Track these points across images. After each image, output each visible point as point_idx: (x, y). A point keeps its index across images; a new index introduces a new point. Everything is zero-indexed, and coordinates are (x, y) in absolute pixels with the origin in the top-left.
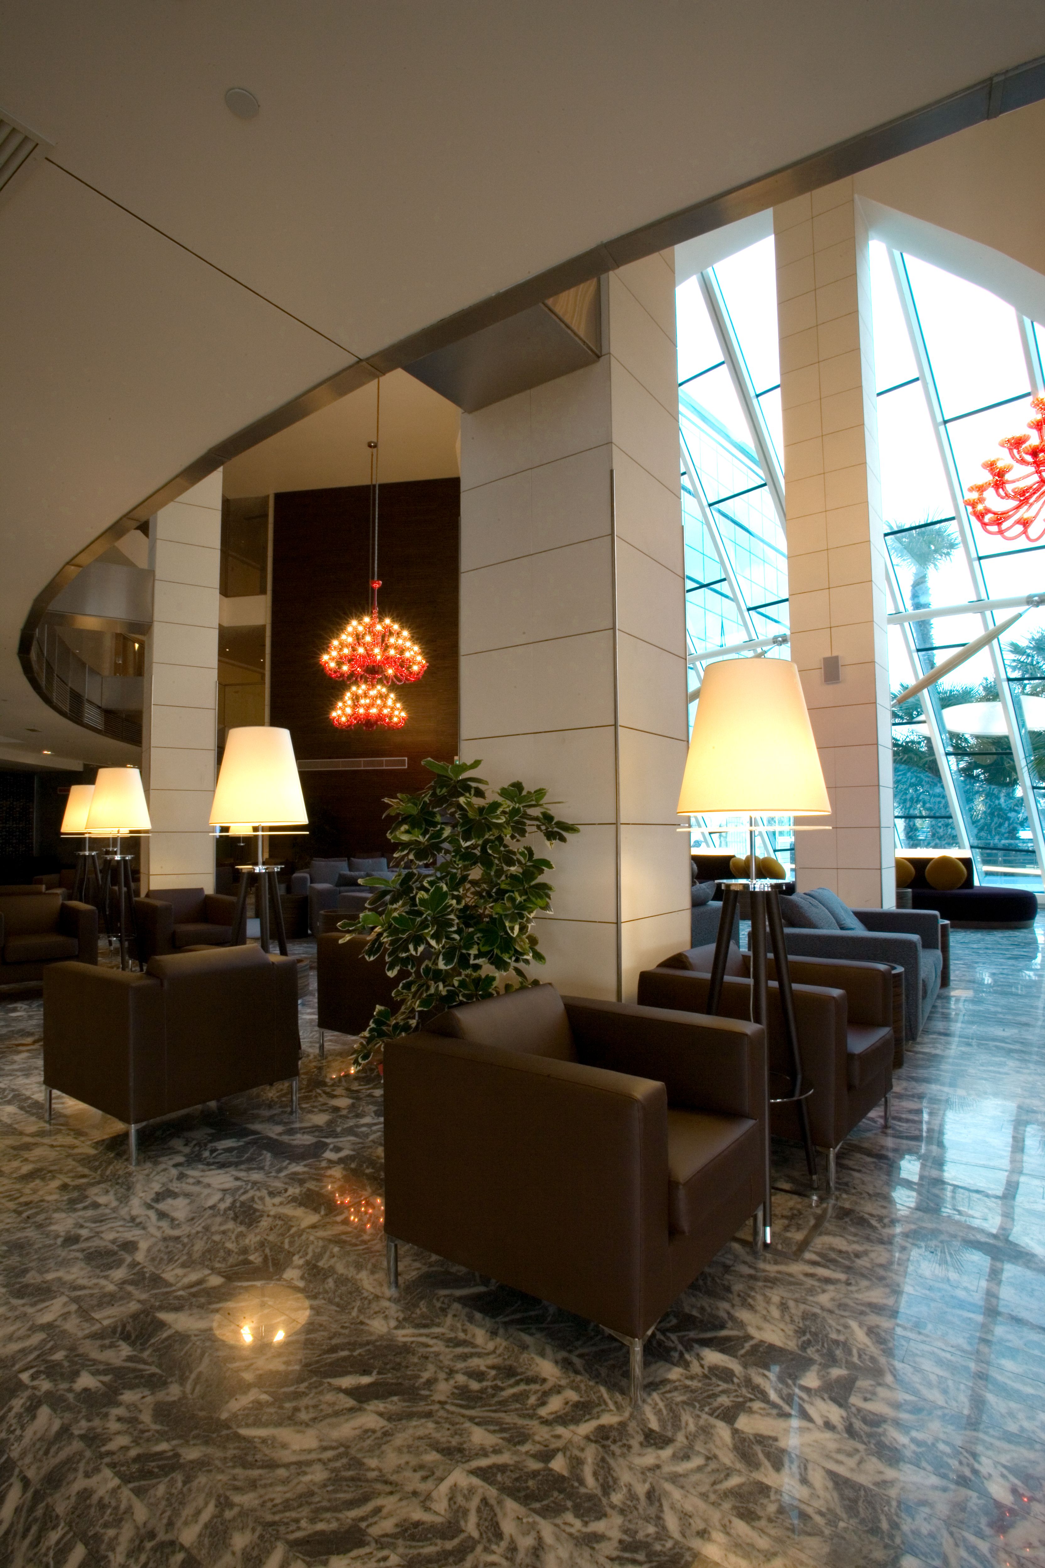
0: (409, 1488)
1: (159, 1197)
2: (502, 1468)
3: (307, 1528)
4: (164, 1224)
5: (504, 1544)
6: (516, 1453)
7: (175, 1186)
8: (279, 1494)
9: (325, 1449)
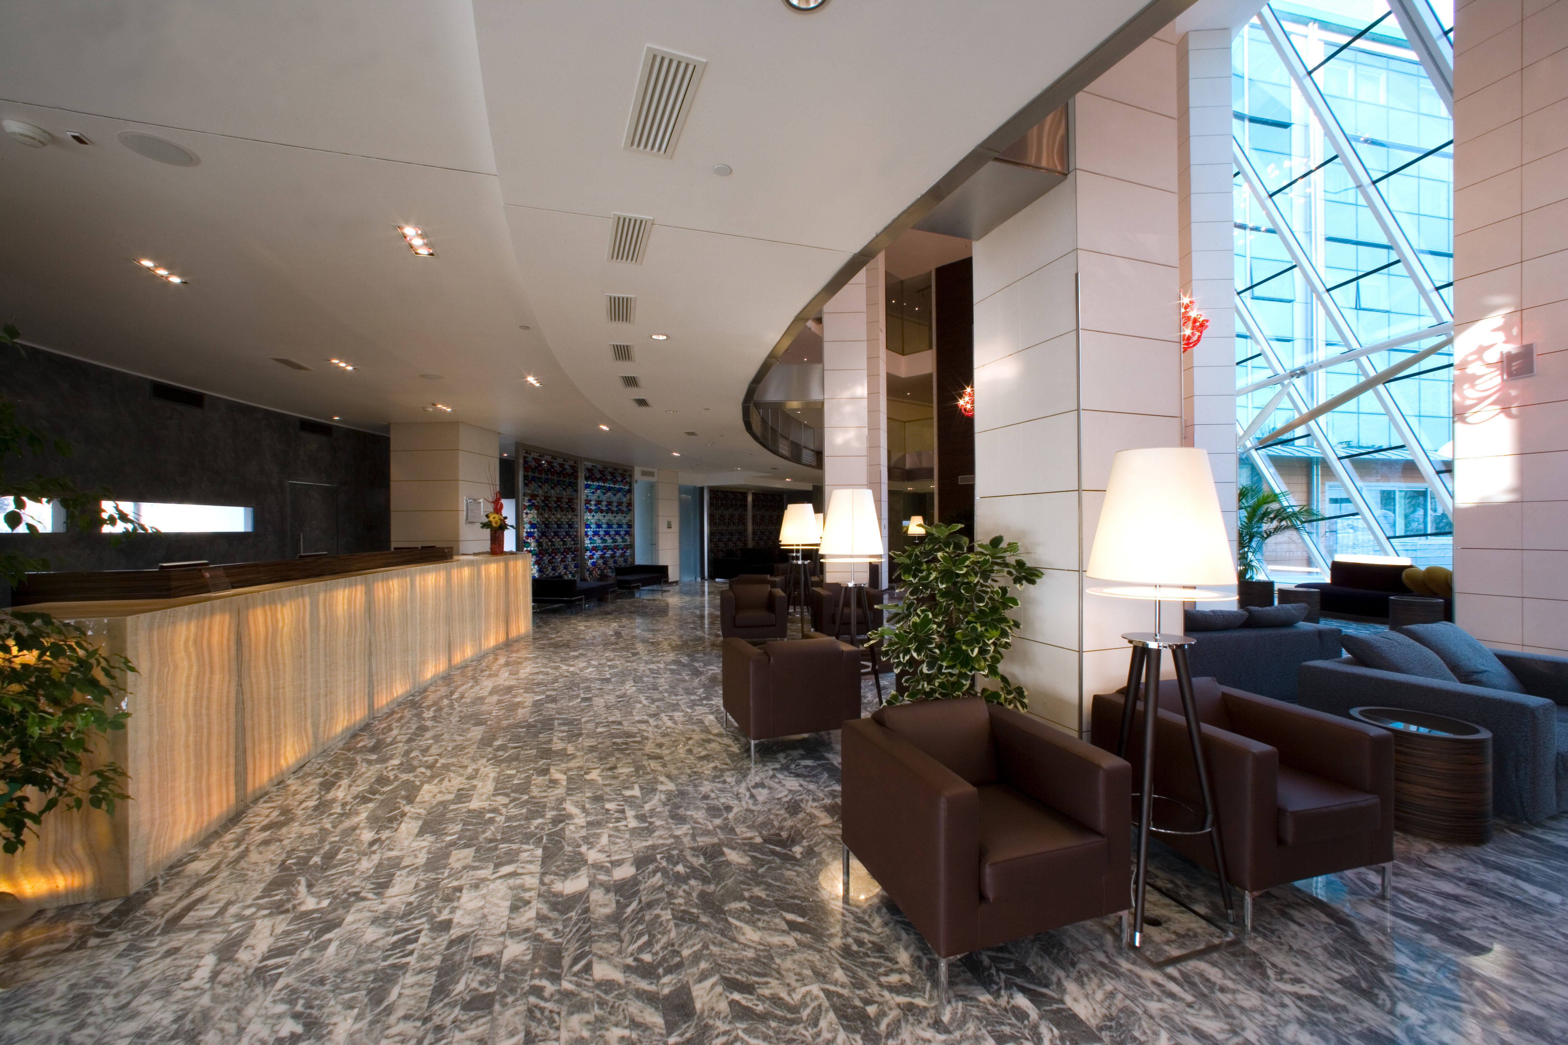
0: (787, 981)
1: (756, 786)
2: (840, 996)
3: (732, 974)
4: (751, 802)
5: (815, 1030)
6: (853, 992)
7: (767, 782)
8: (729, 954)
9: (760, 944)
